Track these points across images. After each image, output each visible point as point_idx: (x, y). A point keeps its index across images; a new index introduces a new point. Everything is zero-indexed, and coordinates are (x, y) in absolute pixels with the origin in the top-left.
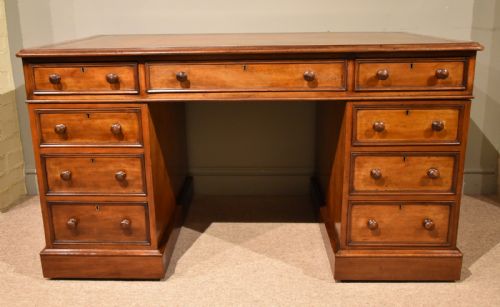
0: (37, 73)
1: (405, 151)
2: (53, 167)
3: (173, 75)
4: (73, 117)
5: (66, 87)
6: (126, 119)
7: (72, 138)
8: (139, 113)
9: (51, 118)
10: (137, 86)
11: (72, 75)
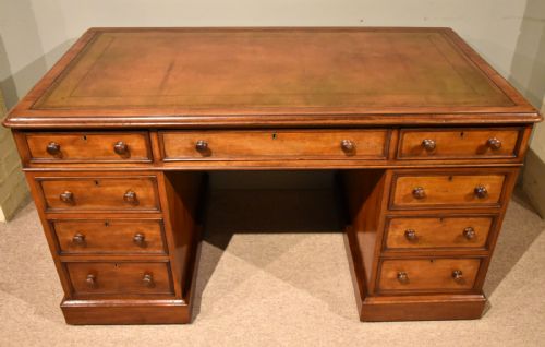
0: (30, 142)
1: (441, 213)
2: (62, 231)
3: (192, 143)
4: (80, 184)
5: (67, 155)
6: (140, 186)
7: (81, 204)
8: (154, 181)
9: (55, 186)
10: (150, 155)
11: (72, 143)
